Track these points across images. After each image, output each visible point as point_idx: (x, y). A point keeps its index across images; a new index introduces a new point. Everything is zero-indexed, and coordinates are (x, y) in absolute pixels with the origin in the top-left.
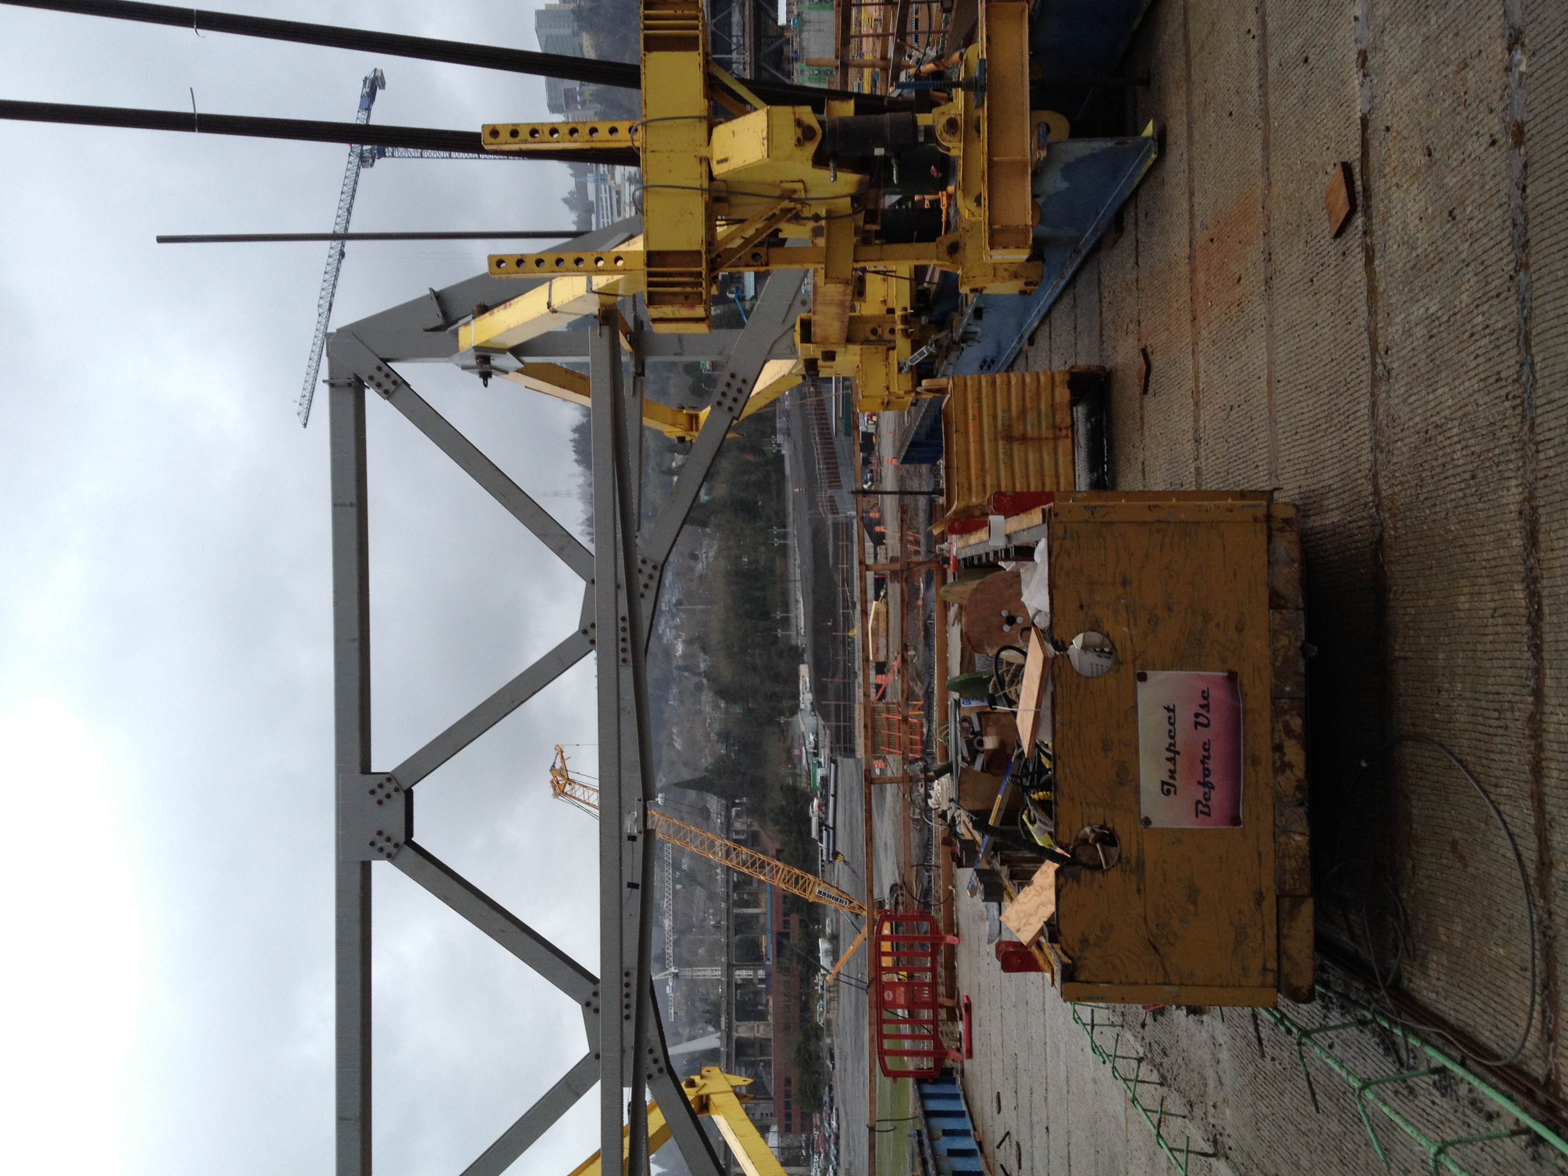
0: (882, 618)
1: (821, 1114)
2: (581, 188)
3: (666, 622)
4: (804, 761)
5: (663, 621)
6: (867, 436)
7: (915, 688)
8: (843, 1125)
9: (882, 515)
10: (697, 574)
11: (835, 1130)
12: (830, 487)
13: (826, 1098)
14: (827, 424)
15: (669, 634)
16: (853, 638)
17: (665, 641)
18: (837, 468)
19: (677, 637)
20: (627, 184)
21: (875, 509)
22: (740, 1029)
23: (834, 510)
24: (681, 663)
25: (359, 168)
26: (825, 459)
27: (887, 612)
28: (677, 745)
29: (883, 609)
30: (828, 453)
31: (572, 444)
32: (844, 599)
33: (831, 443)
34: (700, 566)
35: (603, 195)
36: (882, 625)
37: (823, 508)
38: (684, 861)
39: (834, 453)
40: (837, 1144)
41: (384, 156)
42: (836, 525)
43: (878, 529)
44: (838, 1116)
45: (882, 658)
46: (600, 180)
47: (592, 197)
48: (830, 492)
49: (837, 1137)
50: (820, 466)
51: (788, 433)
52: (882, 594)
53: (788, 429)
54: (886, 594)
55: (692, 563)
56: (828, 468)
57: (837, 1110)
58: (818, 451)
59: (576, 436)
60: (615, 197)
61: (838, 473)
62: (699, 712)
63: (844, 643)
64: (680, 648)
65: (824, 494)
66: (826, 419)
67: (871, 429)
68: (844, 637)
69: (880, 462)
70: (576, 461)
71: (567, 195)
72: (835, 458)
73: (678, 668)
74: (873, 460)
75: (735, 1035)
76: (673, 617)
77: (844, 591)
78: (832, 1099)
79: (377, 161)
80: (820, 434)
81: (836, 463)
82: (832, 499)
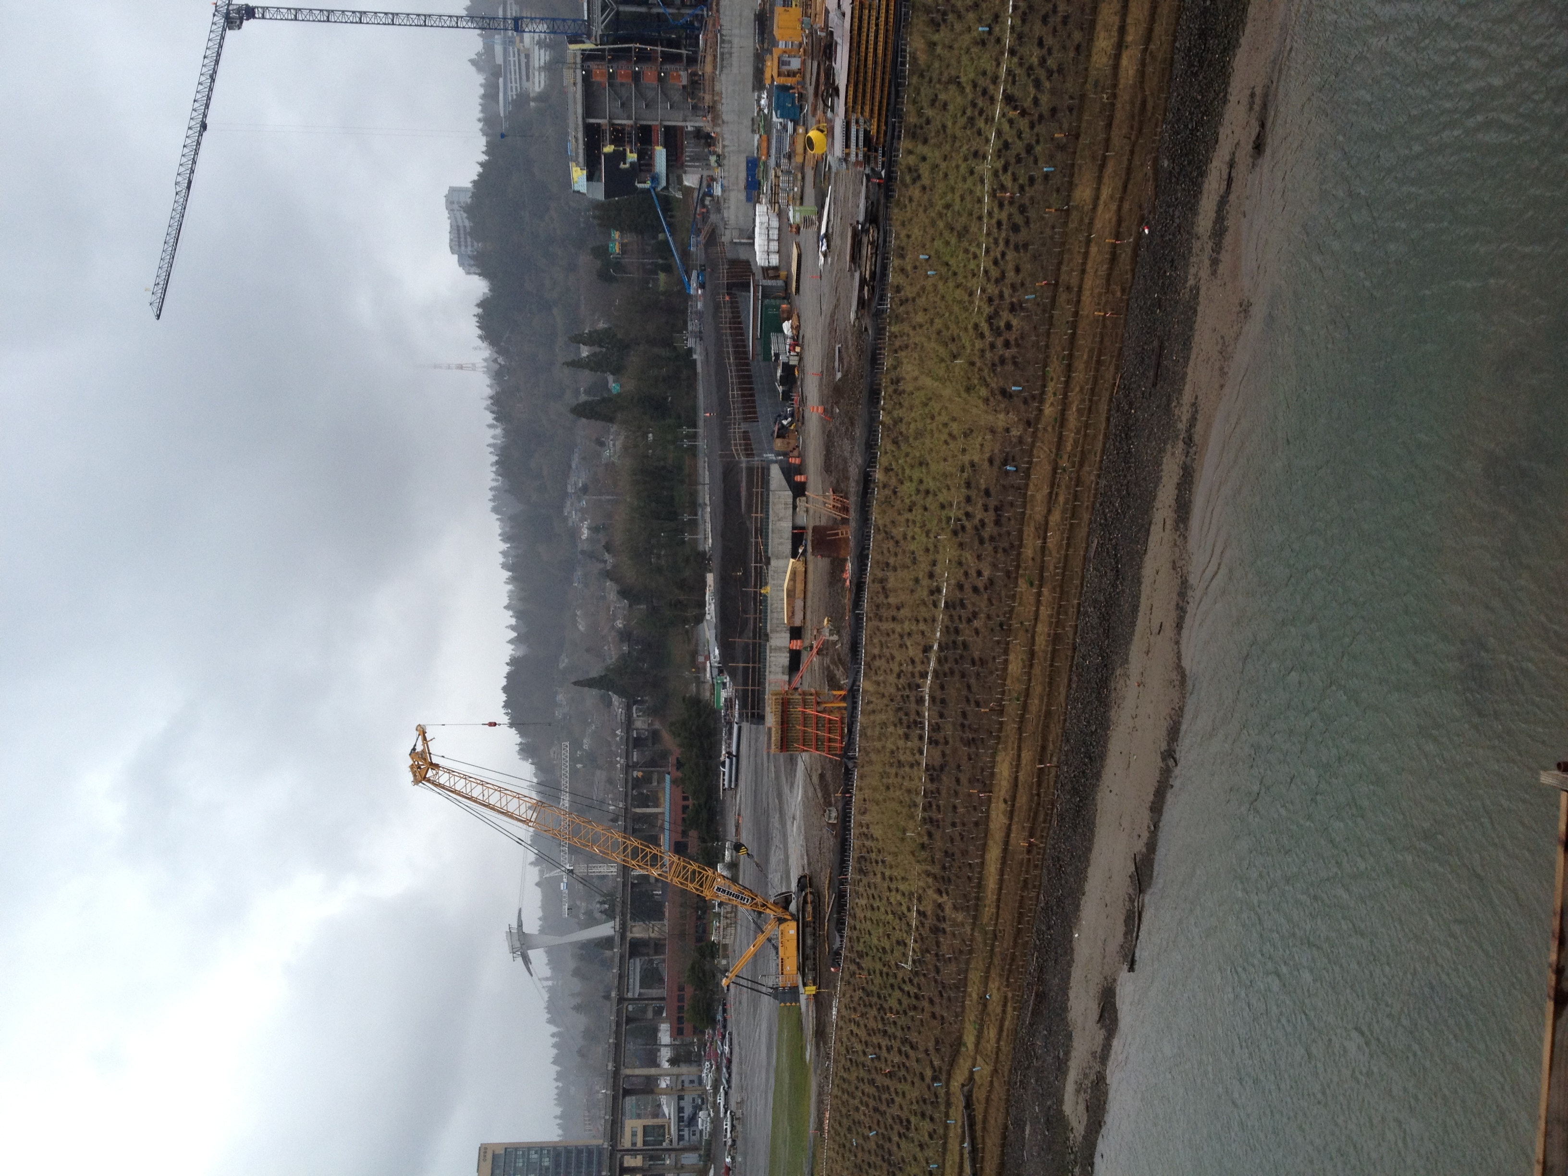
0: (800, 578)
1: (714, 1030)
2: (489, 49)
3: (572, 504)
4: (708, 675)
5: (568, 503)
6: (788, 369)
7: (836, 672)
8: (736, 1049)
9: (803, 462)
10: (603, 461)
11: (728, 1056)
12: (745, 420)
13: (719, 1017)
14: (743, 341)
15: (574, 517)
16: (765, 596)
17: (570, 524)
18: (752, 395)
19: (582, 520)
20: (537, 48)
21: (796, 453)
22: (634, 929)
23: (749, 451)
24: (586, 547)
25: (224, 30)
26: (740, 383)
27: (806, 572)
28: (580, 627)
29: (801, 568)
30: (743, 376)
31: (476, 319)
32: (756, 551)
33: (748, 364)
34: (607, 453)
35: (512, 59)
36: (800, 587)
37: (736, 447)
38: (585, 741)
39: (749, 377)
40: (729, 1068)
41: (254, 17)
42: (750, 470)
43: (798, 478)
44: (731, 1039)
45: (798, 623)
46: (508, 43)
47: (499, 60)
48: (744, 426)
49: (730, 1061)
50: (734, 393)
51: (700, 336)
52: (800, 551)
53: (700, 332)
54: (805, 551)
55: (598, 448)
56: (743, 396)
57: (730, 1034)
58: (732, 377)
59: (480, 311)
60: (523, 60)
61: (754, 401)
62: (604, 598)
63: (755, 599)
64: (585, 533)
65: (737, 429)
66: (742, 335)
67: (794, 361)
68: (755, 592)
69: (803, 401)
70: (480, 337)
71: (474, 57)
72: (751, 383)
73: (583, 552)
74: (796, 397)
75: (629, 935)
76: (579, 500)
77: (757, 543)
78: (725, 1020)
79: (245, 23)
80: (735, 352)
81: (752, 389)
82: (746, 436)
